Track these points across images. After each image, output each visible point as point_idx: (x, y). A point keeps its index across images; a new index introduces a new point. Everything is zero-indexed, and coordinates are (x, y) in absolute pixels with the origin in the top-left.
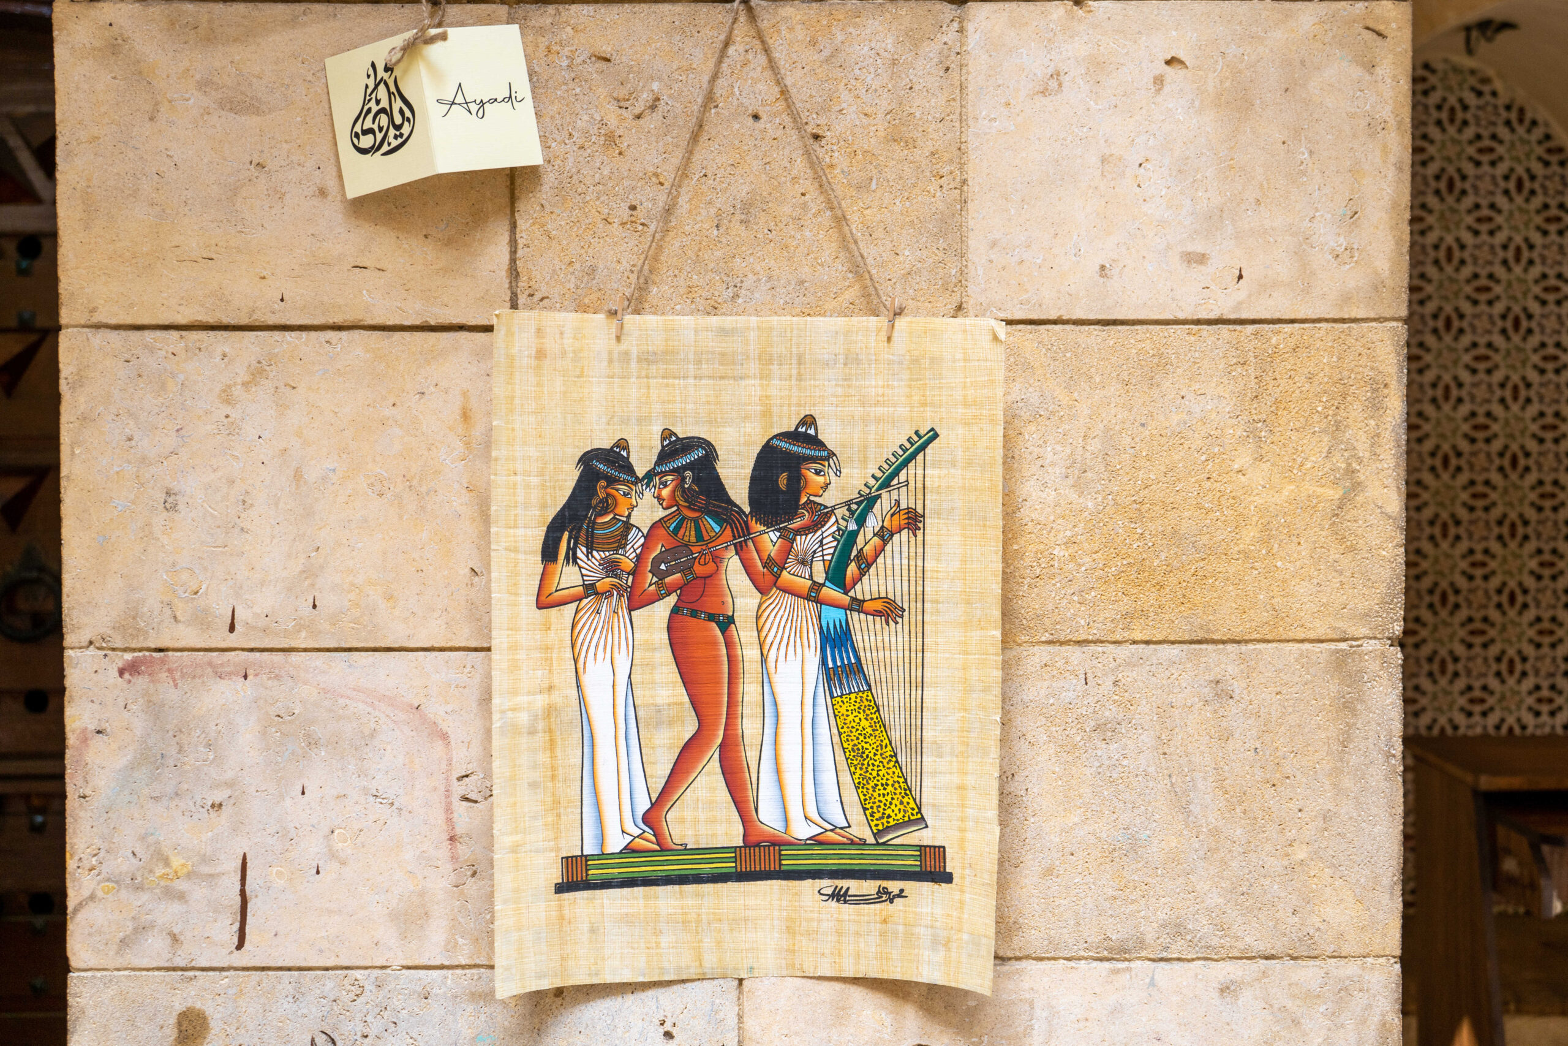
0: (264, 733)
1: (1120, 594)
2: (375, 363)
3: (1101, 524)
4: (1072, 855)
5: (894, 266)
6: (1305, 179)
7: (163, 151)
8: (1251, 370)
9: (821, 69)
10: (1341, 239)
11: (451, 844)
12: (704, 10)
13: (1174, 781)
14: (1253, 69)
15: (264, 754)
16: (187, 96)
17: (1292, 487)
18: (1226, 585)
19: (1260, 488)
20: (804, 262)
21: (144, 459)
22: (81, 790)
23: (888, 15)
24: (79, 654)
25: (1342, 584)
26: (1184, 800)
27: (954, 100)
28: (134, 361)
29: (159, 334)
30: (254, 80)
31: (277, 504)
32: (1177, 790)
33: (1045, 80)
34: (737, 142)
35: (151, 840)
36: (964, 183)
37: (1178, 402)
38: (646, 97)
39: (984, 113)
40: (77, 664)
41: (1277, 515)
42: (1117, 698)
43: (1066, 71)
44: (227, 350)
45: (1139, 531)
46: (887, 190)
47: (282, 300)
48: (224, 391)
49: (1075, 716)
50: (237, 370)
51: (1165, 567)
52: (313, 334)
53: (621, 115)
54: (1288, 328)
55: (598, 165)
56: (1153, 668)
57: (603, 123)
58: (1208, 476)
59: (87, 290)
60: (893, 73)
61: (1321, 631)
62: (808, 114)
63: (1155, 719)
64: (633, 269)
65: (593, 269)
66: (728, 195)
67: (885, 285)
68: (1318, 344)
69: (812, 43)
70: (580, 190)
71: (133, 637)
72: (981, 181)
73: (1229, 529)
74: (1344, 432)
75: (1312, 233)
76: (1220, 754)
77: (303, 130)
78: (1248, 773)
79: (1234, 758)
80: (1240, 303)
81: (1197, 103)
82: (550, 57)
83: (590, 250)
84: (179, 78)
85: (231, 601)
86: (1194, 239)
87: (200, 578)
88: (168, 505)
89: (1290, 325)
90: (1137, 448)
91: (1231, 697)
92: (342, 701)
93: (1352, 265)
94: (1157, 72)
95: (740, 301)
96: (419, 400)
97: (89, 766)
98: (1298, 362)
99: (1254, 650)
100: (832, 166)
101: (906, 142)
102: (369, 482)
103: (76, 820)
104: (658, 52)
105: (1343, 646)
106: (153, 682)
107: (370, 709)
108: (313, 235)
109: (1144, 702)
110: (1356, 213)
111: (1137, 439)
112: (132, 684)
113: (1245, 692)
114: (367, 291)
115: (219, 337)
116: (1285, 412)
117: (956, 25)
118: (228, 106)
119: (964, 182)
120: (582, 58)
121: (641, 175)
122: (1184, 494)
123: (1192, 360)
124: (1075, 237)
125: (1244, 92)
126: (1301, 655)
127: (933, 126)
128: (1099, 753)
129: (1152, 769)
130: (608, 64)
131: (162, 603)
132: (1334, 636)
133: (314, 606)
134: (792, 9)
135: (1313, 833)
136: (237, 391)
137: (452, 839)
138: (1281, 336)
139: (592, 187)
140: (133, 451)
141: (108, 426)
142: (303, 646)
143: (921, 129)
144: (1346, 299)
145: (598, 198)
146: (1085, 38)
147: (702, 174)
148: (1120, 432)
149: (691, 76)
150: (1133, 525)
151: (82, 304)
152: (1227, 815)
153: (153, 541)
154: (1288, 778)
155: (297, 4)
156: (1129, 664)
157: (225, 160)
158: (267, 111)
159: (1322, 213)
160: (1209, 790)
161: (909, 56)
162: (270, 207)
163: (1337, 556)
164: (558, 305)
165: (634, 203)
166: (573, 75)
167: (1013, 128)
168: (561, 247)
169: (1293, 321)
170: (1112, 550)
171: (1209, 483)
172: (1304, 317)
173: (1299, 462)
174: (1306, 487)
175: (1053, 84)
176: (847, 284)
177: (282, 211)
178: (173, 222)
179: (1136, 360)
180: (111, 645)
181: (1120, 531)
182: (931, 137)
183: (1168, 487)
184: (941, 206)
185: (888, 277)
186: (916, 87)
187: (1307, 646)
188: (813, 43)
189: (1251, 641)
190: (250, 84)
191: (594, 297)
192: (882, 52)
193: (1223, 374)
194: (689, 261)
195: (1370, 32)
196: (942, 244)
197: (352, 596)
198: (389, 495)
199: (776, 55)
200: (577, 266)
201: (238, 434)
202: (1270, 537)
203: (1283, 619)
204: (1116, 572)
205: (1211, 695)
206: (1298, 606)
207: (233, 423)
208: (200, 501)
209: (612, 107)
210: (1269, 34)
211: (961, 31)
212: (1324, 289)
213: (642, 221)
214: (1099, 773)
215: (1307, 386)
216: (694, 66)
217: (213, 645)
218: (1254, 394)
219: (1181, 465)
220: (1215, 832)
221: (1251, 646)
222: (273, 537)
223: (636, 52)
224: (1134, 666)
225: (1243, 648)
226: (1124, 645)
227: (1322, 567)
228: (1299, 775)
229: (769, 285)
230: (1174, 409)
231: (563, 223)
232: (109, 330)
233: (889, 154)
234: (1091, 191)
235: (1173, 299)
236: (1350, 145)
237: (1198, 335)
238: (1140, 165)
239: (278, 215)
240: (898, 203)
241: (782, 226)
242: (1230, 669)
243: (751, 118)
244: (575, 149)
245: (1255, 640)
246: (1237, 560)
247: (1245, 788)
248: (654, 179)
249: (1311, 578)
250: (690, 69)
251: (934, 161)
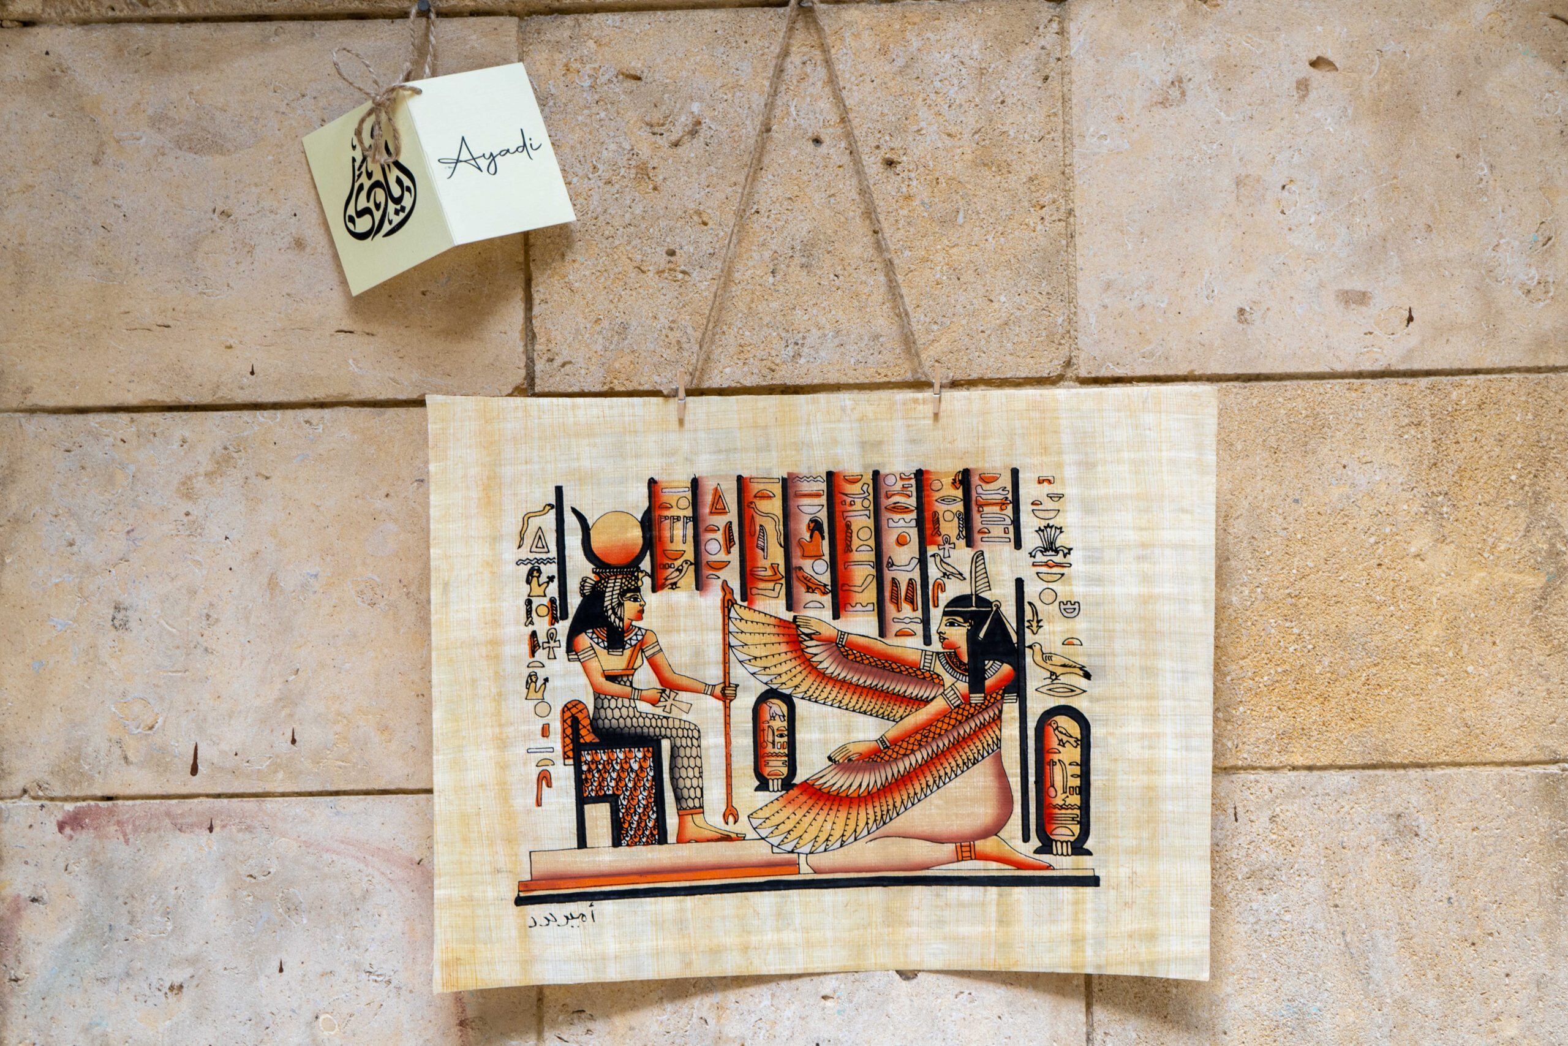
0: (233, 897)
1: (1275, 708)
2: (366, 445)
3: (1249, 623)
4: (1225, 1033)
5: (987, 315)
6: (1486, 200)
7: (110, 199)
8: (1427, 432)
9: (893, 83)
10: (1533, 271)
11: (461, 1031)
12: (753, 16)
13: (1348, 940)
14: (1417, 69)
15: (234, 923)
16: (138, 134)
17: (1483, 574)
18: (1405, 695)
19: (1443, 575)
20: (879, 313)
21: (88, 568)
22: (13, 972)
23: (973, 16)
24: (10, 805)
25: (1548, 690)
26: (1362, 963)
27: (1055, 114)
28: (76, 451)
29: (105, 417)
30: (218, 114)
31: (247, 618)
32: (1353, 951)
33: (1165, 88)
34: (794, 172)
35: (97, 1031)
36: (1070, 214)
37: (1339, 472)
38: (684, 120)
39: (1092, 129)
40: (8, 818)
41: (1466, 609)
42: (1274, 837)
43: (1189, 77)
44: (187, 434)
45: (1296, 631)
46: (977, 224)
47: (252, 373)
48: (184, 484)
49: (1224, 861)
50: (199, 458)
51: (1329, 675)
52: (290, 413)
53: (655, 143)
54: (1471, 380)
55: (628, 202)
56: (1319, 800)
57: (634, 154)
58: (1378, 562)
59: (19, 367)
60: (981, 84)
61: (1525, 753)
62: (879, 135)
63: (1322, 863)
64: (673, 325)
65: (625, 327)
66: (785, 234)
67: (978, 337)
68: (1509, 398)
69: (882, 51)
70: (607, 233)
71: (75, 783)
72: (1090, 211)
73: (1407, 627)
74: (1545, 505)
75: (1497, 263)
76: (1405, 906)
77: (275, 171)
78: (1441, 930)
79: (1422, 910)
80: (1411, 351)
81: (1350, 111)
82: (569, 76)
83: (620, 305)
84: (128, 114)
85: (193, 736)
86: (1352, 275)
87: (156, 710)
88: (117, 623)
89: (1474, 377)
90: (1291, 529)
91: (1417, 835)
92: (327, 857)
93: (1548, 301)
94: (1301, 76)
95: (802, 361)
96: (418, 489)
97: (23, 942)
98: (1485, 421)
99: (1443, 775)
100: (909, 197)
101: (999, 166)
102: (358, 589)
103: (6, 1009)
104: (698, 67)
105: (1554, 769)
106: (98, 837)
107: (361, 866)
108: (288, 295)
109: (1308, 842)
110: (1550, 239)
111: (1290, 519)
112: (74, 840)
113: (1433, 828)
114: (354, 360)
115: (177, 419)
116: (1471, 483)
117: (1055, 26)
118: (187, 144)
119: (1070, 212)
120: (607, 77)
121: (680, 213)
122: (1350, 584)
123: (1354, 421)
124: (1207, 275)
125: (1406, 97)
126: (1502, 781)
127: (1030, 147)
128: (1255, 906)
129: (1320, 926)
130: (639, 83)
131: (110, 741)
132: (1542, 757)
133: (294, 741)
134: (857, 12)
135: (1524, 1004)
136: (200, 483)
137: (462, 1023)
138: (1463, 390)
139: (621, 229)
140: (74, 558)
141: (45, 530)
142: (280, 790)
143: (1016, 150)
144: (1542, 343)
145: (629, 243)
146: (1212, 37)
147: (753, 211)
148: (1269, 511)
149: (738, 94)
150: (1288, 624)
151: (14, 384)
152: (1416, 982)
153: (99, 667)
154: (1491, 934)
155: (268, 23)
156: (1288, 795)
157: (183, 208)
158: (233, 149)
159: (1507, 239)
160: (1393, 950)
161: (1000, 64)
162: (237, 263)
163: (1542, 658)
164: (583, 371)
165: (672, 247)
166: (596, 97)
167: (1127, 146)
168: (585, 302)
169: (1476, 372)
170: (1263, 655)
171: (1380, 571)
172: (1491, 366)
173: (1490, 543)
174: (1501, 573)
175: (1175, 93)
176: (931, 337)
177: (251, 267)
178: (121, 284)
179: (1285, 422)
180: (49, 793)
181: (1273, 631)
182: (1029, 159)
183: (1329, 577)
184: (1043, 241)
185: (982, 328)
186: (1009, 101)
187: (1508, 770)
188: (884, 51)
189: (1439, 764)
190: (212, 119)
191: (626, 360)
192: (966, 60)
193: (1393, 437)
194: (740, 315)
195: (1558, 21)
196: (1045, 287)
197: (338, 728)
198: (382, 604)
199: (839, 67)
200: (605, 323)
201: (200, 534)
202: (1458, 636)
203: (1477, 737)
204: (1269, 682)
205: (1391, 832)
206: (1496, 720)
207: (194, 522)
208: (155, 617)
209: (644, 133)
210: (1435, 27)
211: (1061, 32)
212: (1514, 332)
213: (683, 268)
214: (1256, 931)
215: (1497, 450)
216: (742, 82)
217: (172, 791)
218: (1432, 461)
219: (1344, 549)
220: (1402, 1004)
221: (1438, 771)
222: (243, 658)
223: (672, 68)
224: (1295, 797)
225: (1429, 773)
226: (1281, 771)
227: (1524, 672)
228: (1504, 932)
229: (837, 341)
230: (1334, 481)
231: (587, 273)
232: (46, 415)
233: (978, 181)
234: (1224, 219)
235: (1329, 348)
236: (1540, 158)
237: (1360, 391)
238: (1284, 187)
239: (247, 273)
240: (990, 240)
241: (850, 270)
242: (1413, 799)
243: (811, 142)
244: (600, 184)
245: (1443, 763)
246: (1418, 664)
247: (1438, 948)
248: (696, 218)
249: (1510, 685)
250: (737, 86)
251: (1033, 188)
